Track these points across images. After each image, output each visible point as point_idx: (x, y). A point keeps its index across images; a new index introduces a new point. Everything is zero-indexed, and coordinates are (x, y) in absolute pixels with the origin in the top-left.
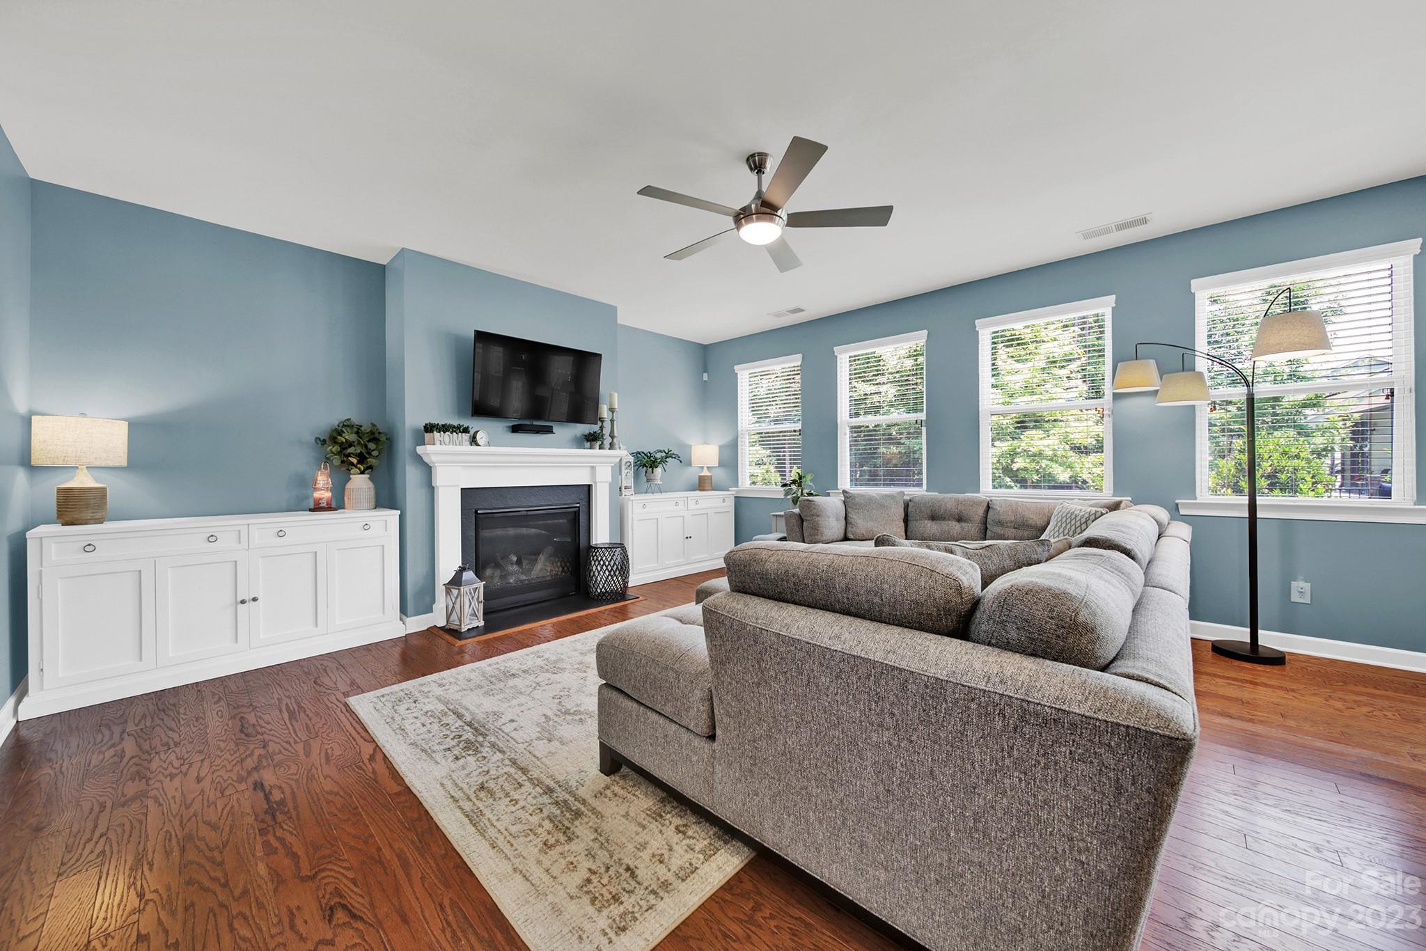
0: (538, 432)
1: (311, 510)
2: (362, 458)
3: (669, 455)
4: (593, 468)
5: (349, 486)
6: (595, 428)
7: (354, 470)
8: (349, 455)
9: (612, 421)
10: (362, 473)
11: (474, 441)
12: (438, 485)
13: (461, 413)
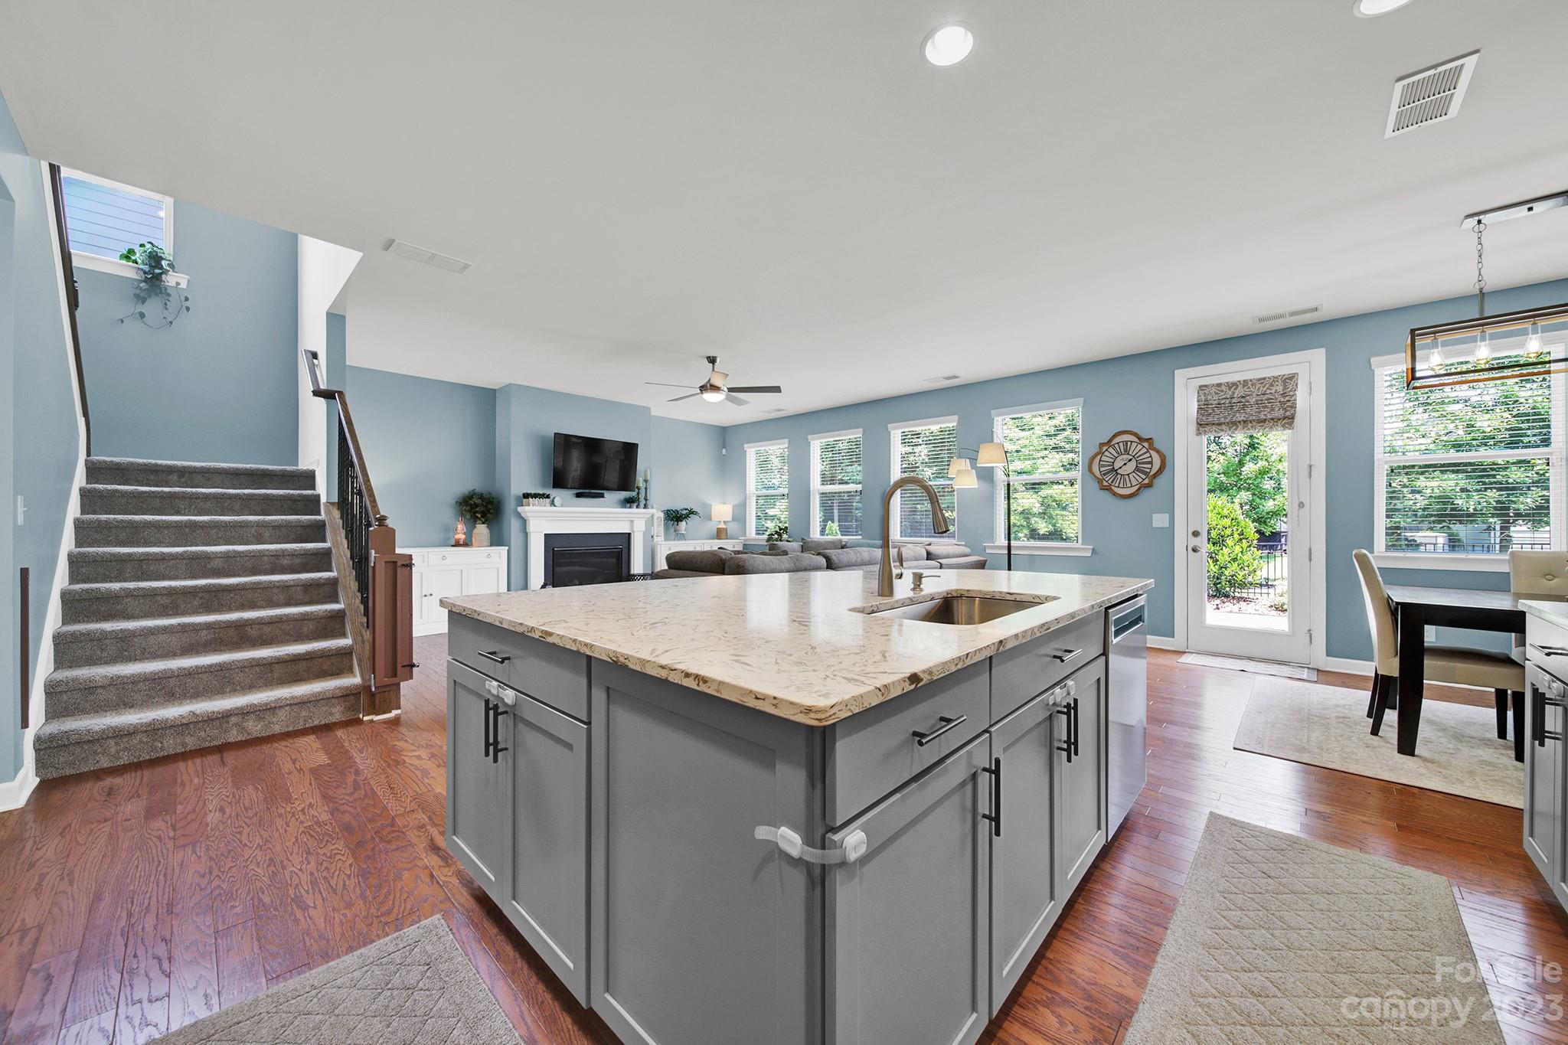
0: (593, 497)
1: (452, 546)
2: (484, 515)
3: (692, 512)
4: (632, 521)
5: (475, 531)
6: (634, 494)
7: (479, 522)
8: (477, 512)
9: (646, 489)
10: (483, 523)
11: (553, 504)
12: (531, 531)
13: (544, 485)
